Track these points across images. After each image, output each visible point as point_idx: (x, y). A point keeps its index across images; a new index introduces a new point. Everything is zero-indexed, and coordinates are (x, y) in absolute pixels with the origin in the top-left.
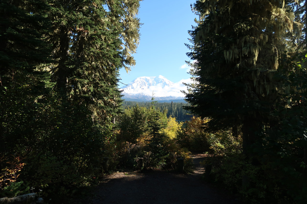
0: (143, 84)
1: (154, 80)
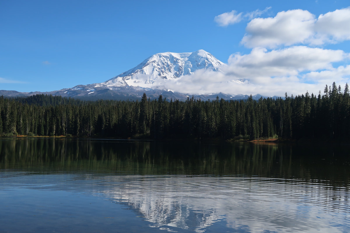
0: (165, 68)
1: (188, 60)
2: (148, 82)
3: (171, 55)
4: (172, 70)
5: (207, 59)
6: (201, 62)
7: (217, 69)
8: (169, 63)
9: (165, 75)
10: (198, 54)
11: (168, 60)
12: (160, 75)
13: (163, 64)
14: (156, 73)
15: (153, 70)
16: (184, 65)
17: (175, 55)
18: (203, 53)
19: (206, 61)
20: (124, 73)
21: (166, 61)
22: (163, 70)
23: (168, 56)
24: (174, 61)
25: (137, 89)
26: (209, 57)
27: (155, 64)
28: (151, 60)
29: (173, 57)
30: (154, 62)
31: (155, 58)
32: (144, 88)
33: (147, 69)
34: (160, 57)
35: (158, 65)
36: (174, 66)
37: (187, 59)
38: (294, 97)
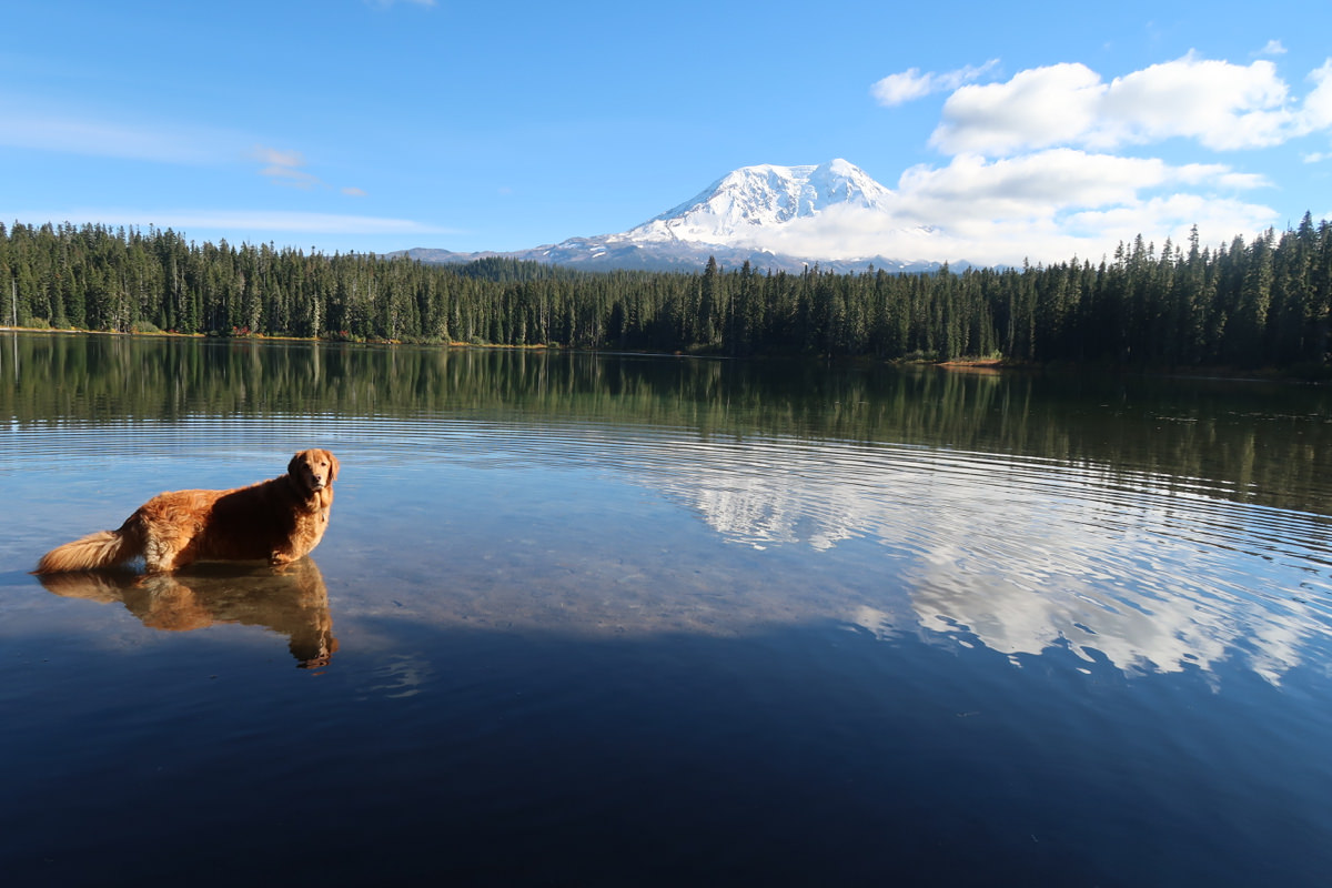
0: (756, 201)
1: (809, 183)
2: (720, 231)
3: (770, 172)
4: (773, 204)
5: (852, 181)
6: (837, 186)
7: (873, 202)
8: (767, 189)
9: (757, 216)
10: (832, 169)
11: (765, 181)
12: (745, 215)
13: (754, 191)
14: (737, 212)
15: (732, 205)
16: (798, 193)
17: (782, 171)
18: (842, 167)
19: (849, 184)
20: (669, 212)
21: (760, 185)
22: (753, 204)
23: (766, 173)
24: (778, 184)
25: (696, 247)
26: (855, 175)
27: (736, 192)
28: (727, 183)
29: (775, 175)
30: (734, 186)
31: (737, 177)
32: (711, 245)
33: (718, 204)
34: (747, 175)
35: (743, 193)
36: (778, 196)
37: (806, 180)
38: (1045, 267)
